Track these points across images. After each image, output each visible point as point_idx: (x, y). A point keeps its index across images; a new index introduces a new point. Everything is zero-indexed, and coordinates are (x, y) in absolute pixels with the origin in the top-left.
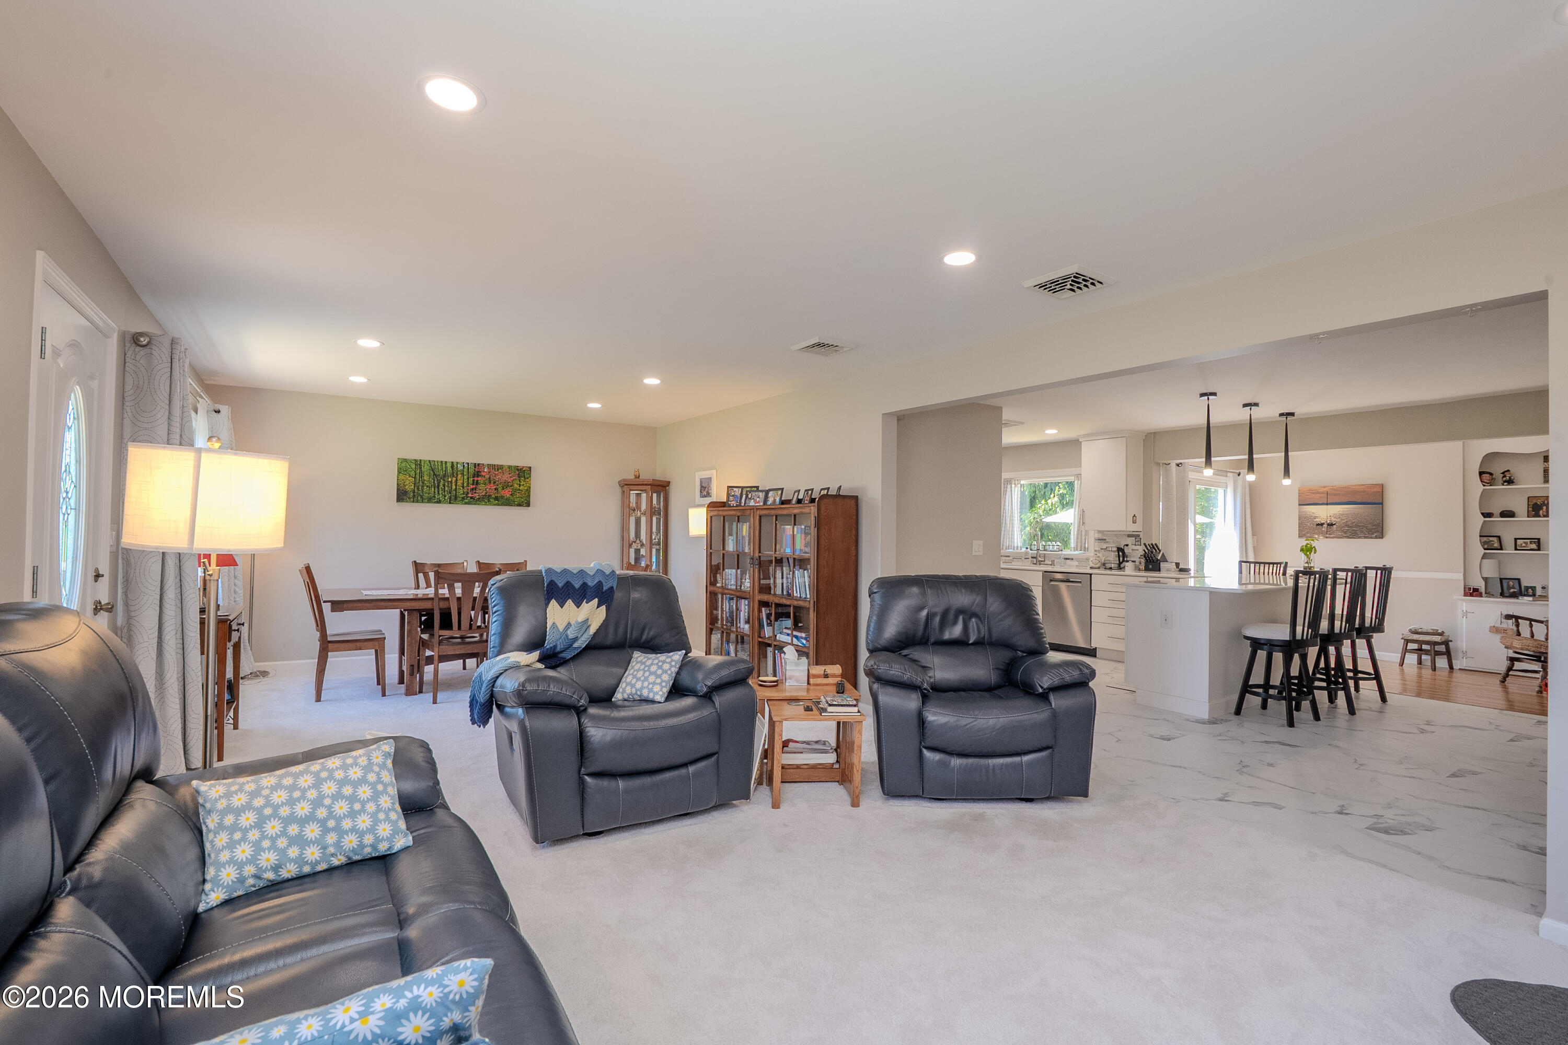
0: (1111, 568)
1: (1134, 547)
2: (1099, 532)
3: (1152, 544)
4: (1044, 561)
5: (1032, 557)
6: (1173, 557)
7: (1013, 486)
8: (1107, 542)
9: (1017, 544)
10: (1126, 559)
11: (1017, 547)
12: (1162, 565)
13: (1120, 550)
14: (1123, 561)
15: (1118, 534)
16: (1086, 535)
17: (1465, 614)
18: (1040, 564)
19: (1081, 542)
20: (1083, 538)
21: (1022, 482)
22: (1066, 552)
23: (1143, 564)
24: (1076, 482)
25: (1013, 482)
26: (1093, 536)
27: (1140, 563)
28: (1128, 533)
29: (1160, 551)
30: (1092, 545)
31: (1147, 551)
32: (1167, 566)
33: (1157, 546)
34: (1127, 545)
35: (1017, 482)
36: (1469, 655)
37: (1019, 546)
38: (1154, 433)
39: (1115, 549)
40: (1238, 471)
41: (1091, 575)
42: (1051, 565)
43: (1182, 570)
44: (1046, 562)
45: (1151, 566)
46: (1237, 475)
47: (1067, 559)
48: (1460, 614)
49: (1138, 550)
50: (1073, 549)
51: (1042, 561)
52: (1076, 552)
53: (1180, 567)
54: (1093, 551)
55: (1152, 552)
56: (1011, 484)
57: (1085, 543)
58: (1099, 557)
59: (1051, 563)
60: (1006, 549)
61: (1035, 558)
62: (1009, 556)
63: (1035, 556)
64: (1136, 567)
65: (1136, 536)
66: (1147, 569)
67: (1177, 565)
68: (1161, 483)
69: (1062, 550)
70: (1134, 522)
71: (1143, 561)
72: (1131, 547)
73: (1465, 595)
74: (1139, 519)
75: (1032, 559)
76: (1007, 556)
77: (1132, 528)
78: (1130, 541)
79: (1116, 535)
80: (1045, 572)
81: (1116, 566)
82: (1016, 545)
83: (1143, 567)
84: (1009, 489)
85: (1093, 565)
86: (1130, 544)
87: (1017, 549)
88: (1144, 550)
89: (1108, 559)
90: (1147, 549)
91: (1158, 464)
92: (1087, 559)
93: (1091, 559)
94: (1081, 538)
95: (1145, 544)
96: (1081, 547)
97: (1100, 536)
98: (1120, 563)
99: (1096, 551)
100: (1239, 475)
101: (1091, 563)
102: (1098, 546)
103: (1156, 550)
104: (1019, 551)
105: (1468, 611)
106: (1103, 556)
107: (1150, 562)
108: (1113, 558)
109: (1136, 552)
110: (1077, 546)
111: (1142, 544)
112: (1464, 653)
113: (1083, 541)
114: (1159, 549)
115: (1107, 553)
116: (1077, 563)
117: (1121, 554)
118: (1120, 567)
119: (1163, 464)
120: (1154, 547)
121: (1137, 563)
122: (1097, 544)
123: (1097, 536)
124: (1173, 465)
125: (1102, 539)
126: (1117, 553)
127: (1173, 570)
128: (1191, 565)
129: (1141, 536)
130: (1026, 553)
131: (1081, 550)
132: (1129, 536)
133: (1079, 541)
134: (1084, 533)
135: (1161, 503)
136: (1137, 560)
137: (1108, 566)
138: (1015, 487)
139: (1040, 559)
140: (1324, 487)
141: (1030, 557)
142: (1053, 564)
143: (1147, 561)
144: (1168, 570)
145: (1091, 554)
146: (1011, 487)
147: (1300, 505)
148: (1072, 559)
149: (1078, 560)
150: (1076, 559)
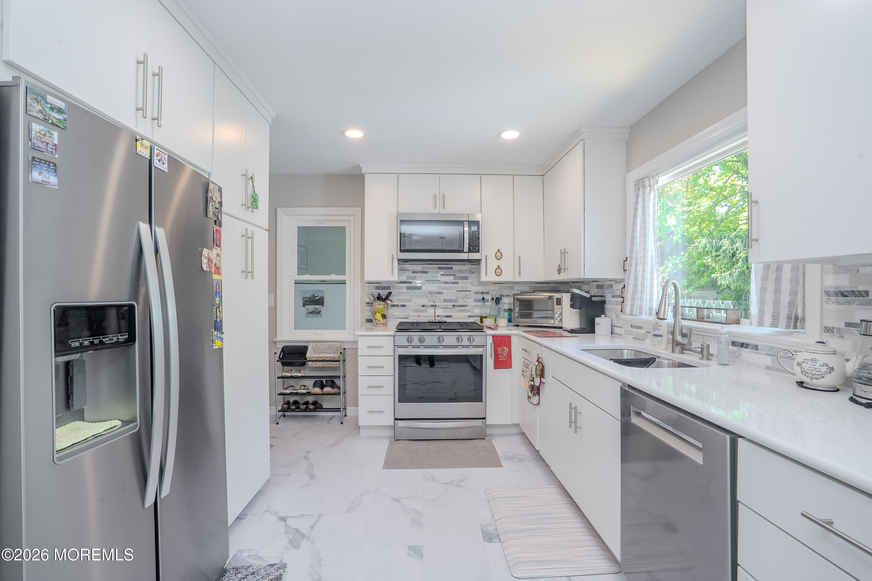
4: (689, 345)
7: (647, 190)
19: (778, 302)
20: (786, 288)
25: (648, 184)
26: (818, 281)
30: (817, 309)
47: (742, 345)
50: (755, 322)
51: (684, 344)
54: (817, 327)
56: (644, 188)
57: (792, 304)
59: (699, 350)
60: (637, 313)
62: (640, 328)
76: (638, 328)
84: (640, 199)
94: (777, 290)
97: (844, 283)
102: (835, 314)
113: (785, 299)
122: (831, 307)
125: (855, 294)
133: (770, 298)
139: (680, 339)
146: (644, 194)
148: (756, 347)
149: (767, 354)
150: (759, 351)
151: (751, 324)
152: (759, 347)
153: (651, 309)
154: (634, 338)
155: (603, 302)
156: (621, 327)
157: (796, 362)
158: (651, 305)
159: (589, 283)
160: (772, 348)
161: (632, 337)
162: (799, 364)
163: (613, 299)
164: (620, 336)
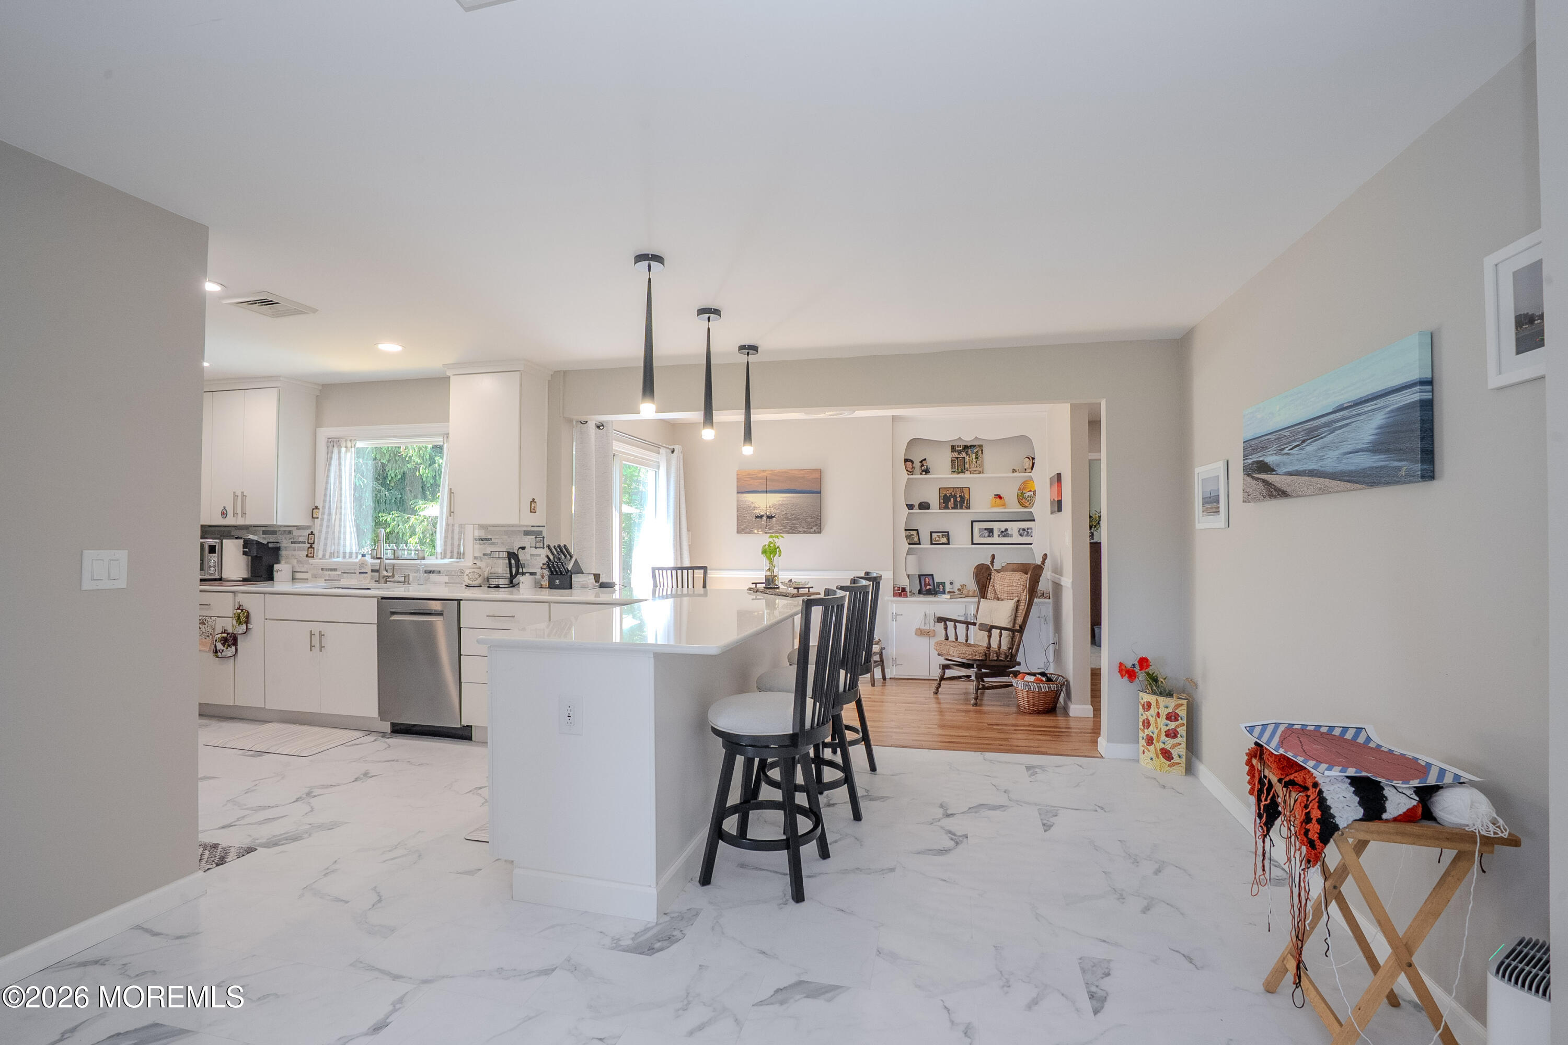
0: (497, 587)
1: (534, 551)
2: (482, 527)
3: (559, 546)
4: (393, 576)
5: (373, 571)
6: (591, 565)
7: (343, 450)
8: (493, 544)
9: (351, 549)
10: (520, 570)
11: (351, 554)
12: (576, 579)
13: (512, 556)
14: (517, 573)
15: (509, 530)
16: (460, 533)
17: (895, 617)
18: (386, 582)
19: (452, 544)
20: (456, 537)
21: (360, 444)
22: (431, 561)
23: (546, 578)
24: (445, 445)
25: (344, 444)
26: (471, 533)
27: (543, 577)
28: (525, 529)
29: (571, 557)
30: (471, 549)
31: (551, 557)
32: (580, 580)
33: (567, 550)
34: (523, 548)
35: (349, 444)
36: (898, 663)
37: (354, 551)
38: (565, 372)
39: (505, 555)
40: (672, 447)
41: (459, 601)
42: (404, 582)
43: (603, 586)
44: (397, 578)
45: (557, 582)
46: (670, 452)
47: (430, 572)
48: (890, 617)
49: (540, 555)
50: (439, 556)
51: (388, 577)
52: (447, 561)
53: (601, 581)
54: (471, 558)
55: (559, 559)
56: (339, 446)
57: (459, 545)
58: (480, 568)
59: (403, 579)
60: (330, 557)
61: (377, 571)
62: (335, 570)
63: (377, 568)
64: (536, 583)
65: (535, 533)
66: (552, 586)
67: (597, 577)
68: (574, 453)
69: (424, 558)
70: (533, 511)
71: (546, 572)
72: (530, 551)
73: (895, 595)
74: (541, 507)
75: (373, 573)
76: (332, 570)
77: (530, 520)
78: (528, 541)
79: (506, 533)
80: (383, 598)
81: (507, 581)
82: (348, 551)
83: (545, 583)
84: (335, 456)
85: (471, 582)
86: (527, 546)
87: (351, 557)
88: (548, 557)
89: (493, 571)
90: (553, 554)
91: (570, 421)
92: (462, 572)
93: (467, 572)
94: (453, 538)
95: (549, 546)
96: (452, 552)
97: (482, 534)
98: (512, 577)
99: (475, 558)
100: (673, 452)
101: (466, 578)
102: (479, 550)
103: (565, 556)
104: (354, 560)
105: (898, 613)
106: (486, 567)
107: (557, 574)
108: (501, 568)
109: (535, 559)
110: (445, 551)
111: (545, 546)
112: (894, 660)
113: (456, 543)
114: (569, 553)
115: (490, 561)
116: (446, 579)
117: (513, 562)
118: (512, 583)
119: (577, 422)
120: (563, 551)
121: (538, 576)
122: (477, 546)
123: (477, 534)
124: (591, 426)
125: (486, 540)
126: (507, 561)
127: (590, 586)
128: (616, 578)
129: (544, 534)
130: (363, 564)
131: (451, 558)
132: (526, 533)
133: (449, 542)
134: (457, 530)
135: (574, 487)
136: (539, 571)
137: (494, 582)
138: (346, 452)
139: (385, 573)
140: (764, 471)
141: (369, 571)
142: (406, 581)
143: (552, 572)
144: (584, 587)
145: (467, 562)
146: (339, 452)
147: (738, 493)
148: (439, 572)
149: (446, 575)
150: (441, 574)
151: (437, 558)
152: (441, 572)
153: (344, 553)
154: (325, 580)
155: (278, 549)
156: (307, 572)
157: (465, 574)
158: (344, 549)
159: (248, 528)
160: (448, 571)
161: (324, 580)
162: (467, 575)
163: (293, 545)
164: (307, 581)
